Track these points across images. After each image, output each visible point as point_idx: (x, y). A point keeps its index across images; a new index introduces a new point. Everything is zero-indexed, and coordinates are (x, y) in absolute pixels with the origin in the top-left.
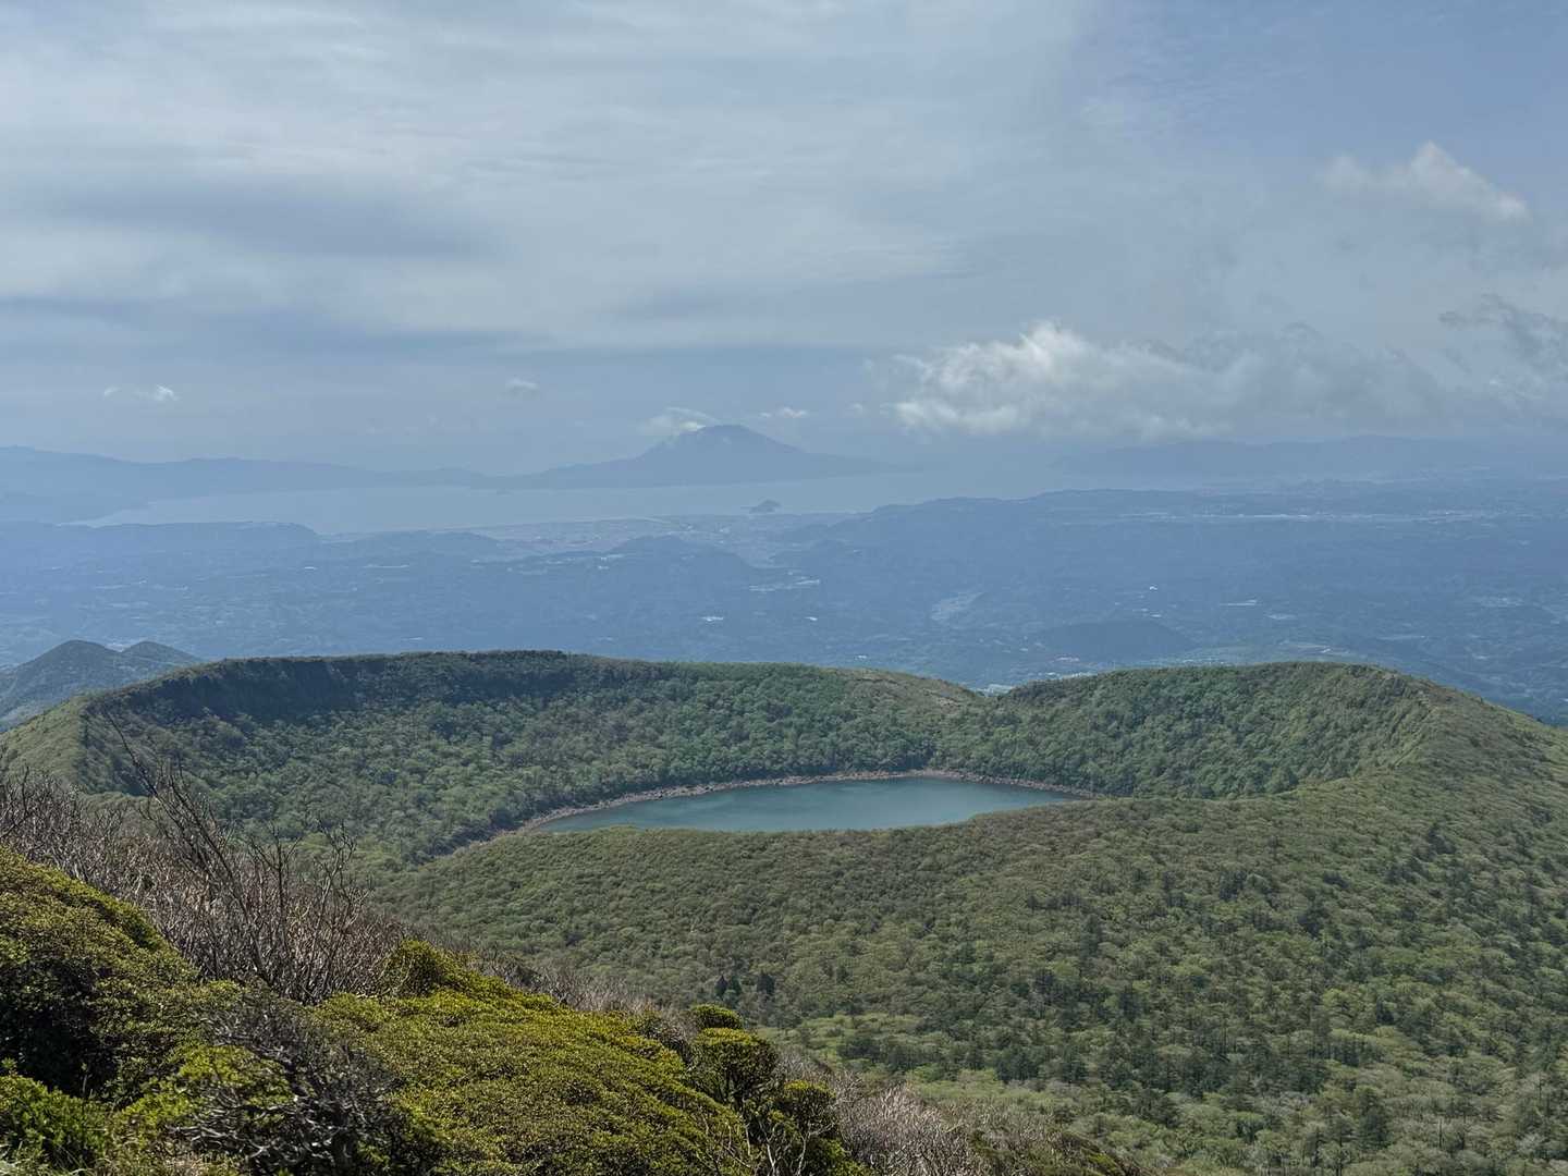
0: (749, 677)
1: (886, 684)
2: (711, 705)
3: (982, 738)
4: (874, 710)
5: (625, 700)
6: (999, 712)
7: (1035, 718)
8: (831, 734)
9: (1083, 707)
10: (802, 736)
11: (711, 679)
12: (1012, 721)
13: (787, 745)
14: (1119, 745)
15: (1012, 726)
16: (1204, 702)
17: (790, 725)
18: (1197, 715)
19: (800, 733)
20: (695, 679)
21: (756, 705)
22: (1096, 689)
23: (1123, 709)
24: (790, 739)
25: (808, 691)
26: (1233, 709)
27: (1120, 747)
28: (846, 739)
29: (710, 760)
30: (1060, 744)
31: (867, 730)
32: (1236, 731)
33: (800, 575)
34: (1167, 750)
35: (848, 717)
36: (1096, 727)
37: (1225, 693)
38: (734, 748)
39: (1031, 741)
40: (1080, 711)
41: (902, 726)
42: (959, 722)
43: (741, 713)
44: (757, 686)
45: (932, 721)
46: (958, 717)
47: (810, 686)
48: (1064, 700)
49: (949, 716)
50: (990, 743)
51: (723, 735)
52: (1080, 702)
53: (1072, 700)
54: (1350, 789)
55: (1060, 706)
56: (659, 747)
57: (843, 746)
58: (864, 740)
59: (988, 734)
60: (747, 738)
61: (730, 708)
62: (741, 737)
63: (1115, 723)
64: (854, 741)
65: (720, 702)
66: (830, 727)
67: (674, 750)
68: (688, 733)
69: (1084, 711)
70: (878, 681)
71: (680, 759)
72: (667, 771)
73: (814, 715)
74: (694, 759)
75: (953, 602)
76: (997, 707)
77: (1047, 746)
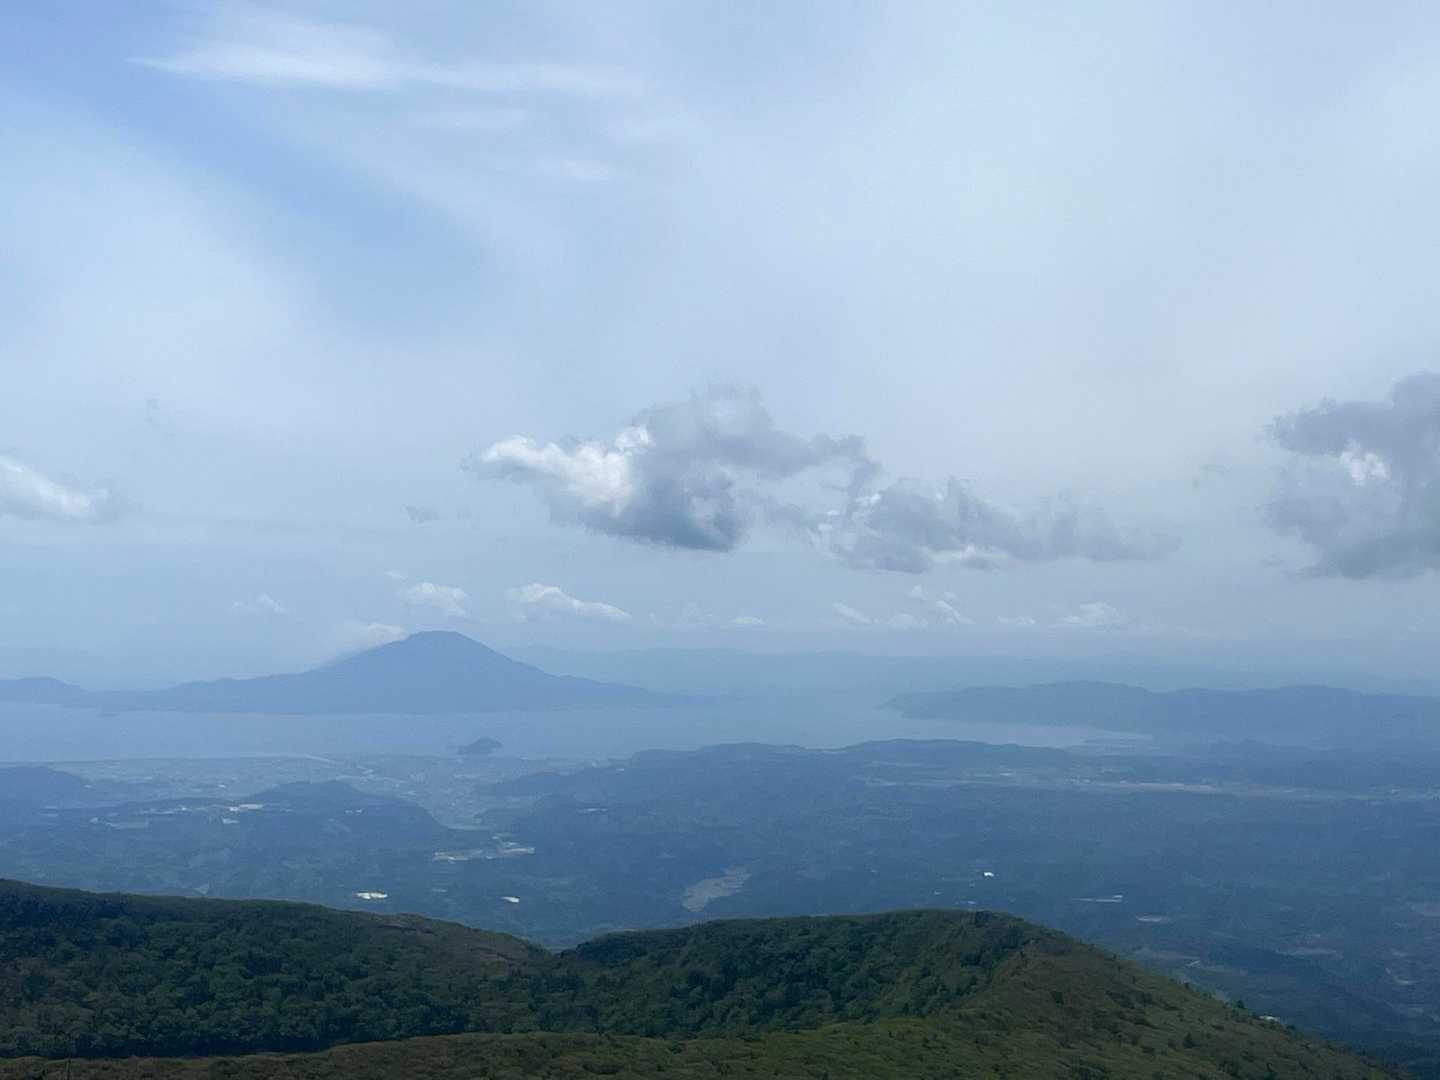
0: (226, 917)
1: (419, 933)
2: (169, 953)
3: (530, 1007)
4: (392, 967)
5: (51, 942)
6: (560, 973)
7: (603, 980)
8: (329, 997)
9: (664, 968)
10: (289, 997)
11: (175, 919)
12: (573, 984)
13: (268, 1009)
14: (695, 1016)
15: (571, 992)
16: (809, 960)
17: (274, 984)
18: (799, 978)
19: (285, 994)
20: (152, 919)
21: (232, 956)
22: (685, 944)
23: (713, 972)
24: (271, 1003)
25: (308, 939)
26: (839, 969)
27: (697, 1018)
28: (347, 1005)
29: (155, 1025)
30: (625, 1014)
31: (379, 993)
32: (836, 995)
33: (507, 840)
34: (752, 1022)
35: (357, 974)
36: (675, 993)
37: (833, 949)
38: (190, 1011)
39: (593, 1012)
40: (660, 973)
41: (429, 988)
42: (502, 985)
43: (210, 966)
44: (238, 930)
45: (470, 983)
46: (505, 979)
47: (310, 933)
48: (643, 958)
49: (494, 977)
50: (539, 1014)
51: (180, 993)
52: (661, 961)
53: (652, 958)
54: (843, 1035)
55: (636, 966)
56: (86, 1006)
57: (343, 1011)
58: (374, 1005)
59: (539, 1001)
60: (211, 997)
61: (195, 958)
62: (201, 995)
63: (699, 989)
64: (358, 1007)
65: (182, 950)
66: (329, 987)
67: (106, 1012)
68: (130, 990)
69: (665, 972)
70: (407, 929)
71: (113, 1024)
72: (91, 1039)
73: (309, 970)
74: (132, 1024)
75: (717, 885)
76: (560, 965)
77: (609, 1016)
